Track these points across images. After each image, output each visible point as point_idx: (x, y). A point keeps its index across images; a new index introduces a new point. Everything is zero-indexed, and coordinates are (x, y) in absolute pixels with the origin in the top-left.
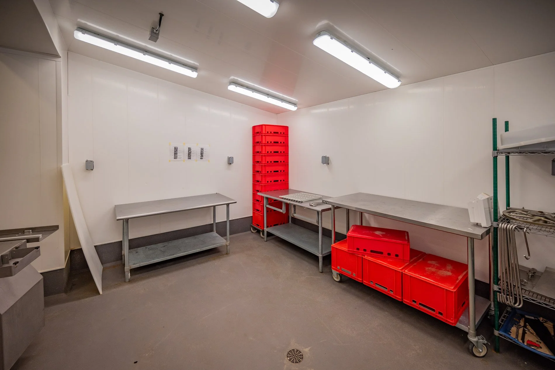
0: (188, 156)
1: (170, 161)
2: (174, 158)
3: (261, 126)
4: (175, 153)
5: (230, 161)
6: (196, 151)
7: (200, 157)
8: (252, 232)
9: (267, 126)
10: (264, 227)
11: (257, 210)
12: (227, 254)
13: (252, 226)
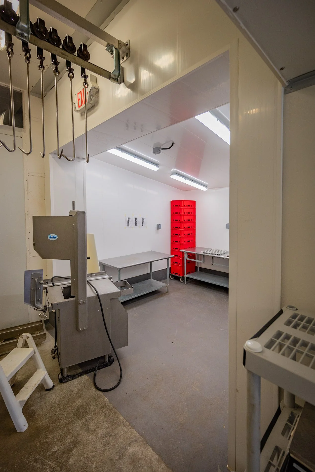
0: (135, 224)
1: (125, 228)
2: (128, 226)
3: (180, 201)
4: (128, 222)
5: (159, 227)
6: (140, 220)
7: (141, 225)
8: (171, 279)
9: (184, 202)
10: (184, 274)
11: (175, 263)
12: (167, 293)
13: (171, 275)
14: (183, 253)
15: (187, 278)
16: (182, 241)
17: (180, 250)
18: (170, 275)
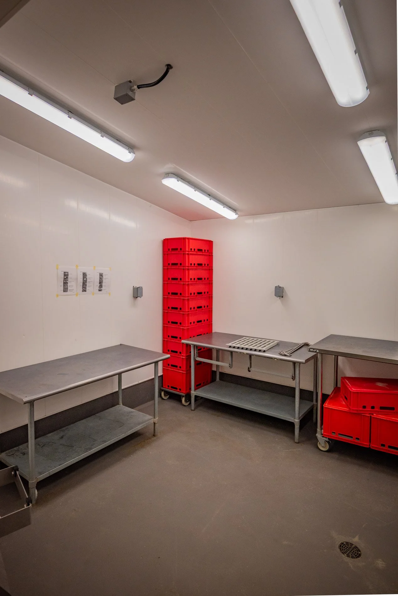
0: (83, 286)
1: (57, 296)
2: (64, 291)
3: (182, 241)
4: (65, 281)
5: (137, 293)
6: (93, 278)
7: (98, 288)
8: (163, 399)
9: (190, 240)
10: (190, 389)
11: (172, 365)
12: (154, 435)
13: (162, 390)
14: (188, 346)
15: (196, 397)
16: (186, 321)
17: (183, 341)
18: (160, 391)
